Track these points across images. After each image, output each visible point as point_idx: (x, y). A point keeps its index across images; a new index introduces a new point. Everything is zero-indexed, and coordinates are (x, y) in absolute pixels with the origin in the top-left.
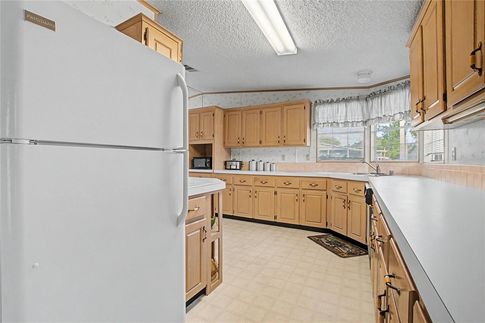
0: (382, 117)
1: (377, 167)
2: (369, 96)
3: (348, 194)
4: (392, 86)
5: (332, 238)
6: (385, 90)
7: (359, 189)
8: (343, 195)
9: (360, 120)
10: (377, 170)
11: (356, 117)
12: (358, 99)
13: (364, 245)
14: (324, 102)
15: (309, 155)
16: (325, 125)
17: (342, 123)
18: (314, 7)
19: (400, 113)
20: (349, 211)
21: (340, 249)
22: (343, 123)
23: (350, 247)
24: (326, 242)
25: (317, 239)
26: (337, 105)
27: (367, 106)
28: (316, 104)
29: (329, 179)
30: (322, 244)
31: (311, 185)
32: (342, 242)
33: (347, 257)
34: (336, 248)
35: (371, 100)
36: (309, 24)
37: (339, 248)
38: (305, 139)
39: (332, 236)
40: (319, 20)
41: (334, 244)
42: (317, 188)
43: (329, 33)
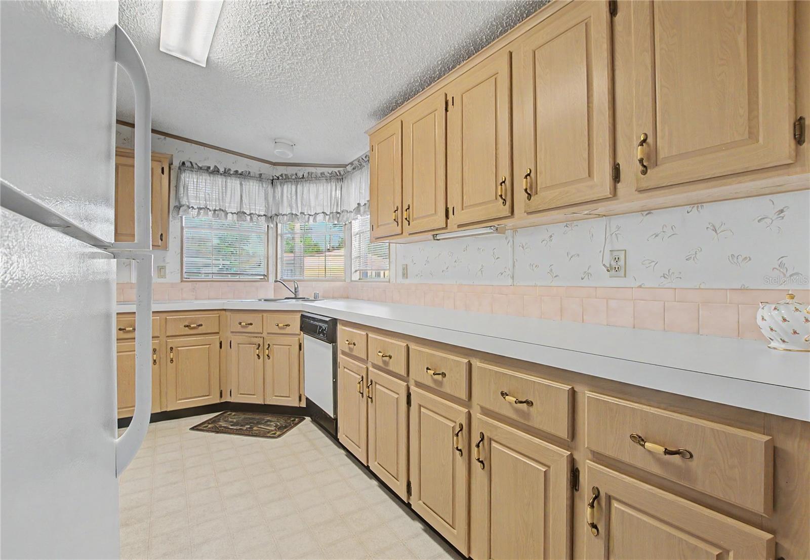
0: (299, 214)
1: (295, 289)
2: (277, 178)
3: (264, 335)
4: (313, 173)
5: (234, 415)
6: (303, 175)
7: (249, 323)
8: (256, 337)
9: (262, 213)
10: (295, 292)
11: (256, 208)
12: (260, 177)
13: (297, 407)
14: (201, 168)
15: (165, 266)
16: (202, 211)
17: (232, 213)
18: (289, 18)
19: (323, 213)
20: (268, 362)
21: (262, 427)
22: (235, 213)
23: (274, 419)
24: (232, 426)
25: (210, 426)
26: (224, 180)
27: (274, 192)
28: (182, 168)
29: (224, 312)
30: (226, 431)
31: (187, 326)
32: (257, 417)
33: (281, 435)
34: (255, 428)
35: (281, 186)
36: (260, 35)
37: (259, 426)
38: (162, 234)
39: (233, 414)
40: (280, 40)
41: (247, 424)
42: (200, 330)
43: (279, 66)
